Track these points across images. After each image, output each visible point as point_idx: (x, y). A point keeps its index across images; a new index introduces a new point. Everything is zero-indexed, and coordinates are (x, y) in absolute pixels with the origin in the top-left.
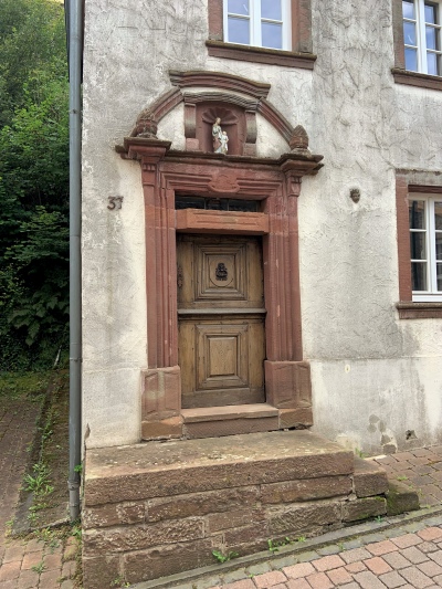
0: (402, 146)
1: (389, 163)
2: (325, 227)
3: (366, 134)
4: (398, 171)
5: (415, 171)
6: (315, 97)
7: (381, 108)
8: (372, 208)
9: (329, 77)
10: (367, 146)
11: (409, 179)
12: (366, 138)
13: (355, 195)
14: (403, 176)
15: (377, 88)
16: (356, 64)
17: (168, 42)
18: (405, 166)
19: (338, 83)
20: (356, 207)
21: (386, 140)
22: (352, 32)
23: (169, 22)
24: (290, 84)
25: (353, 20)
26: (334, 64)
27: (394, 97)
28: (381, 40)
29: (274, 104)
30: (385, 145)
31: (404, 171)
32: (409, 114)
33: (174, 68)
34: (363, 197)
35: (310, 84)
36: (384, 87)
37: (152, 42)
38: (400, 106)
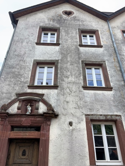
0: (87, 107)
1: (83, 113)
2: (60, 135)
3: (74, 104)
4: (86, 115)
5: (92, 115)
6: (58, 96)
7: (79, 97)
8: (77, 128)
9: (63, 90)
10: (75, 108)
11: (90, 117)
12: (74, 105)
13: (71, 124)
14: (88, 116)
15: (78, 92)
16: (71, 86)
17: (18, 87)
18: (89, 113)
19: (65, 92)
20: (71, 128)
21: (81, 106)
22: (70, 79)
23: (19, 82)
24: (50, 93)
25: (70, 76)
26: (64, 87)
27: (84, 93)
28: (79, 80)
29: (45, 99)
30: (81, 107)
31: (88, 115)
32: (89, 98)
33: (18, 93)
34: (74, 124)
35: (56, 93)
36: (80, 91)
37: (14, 88)
38: (85, 96)
